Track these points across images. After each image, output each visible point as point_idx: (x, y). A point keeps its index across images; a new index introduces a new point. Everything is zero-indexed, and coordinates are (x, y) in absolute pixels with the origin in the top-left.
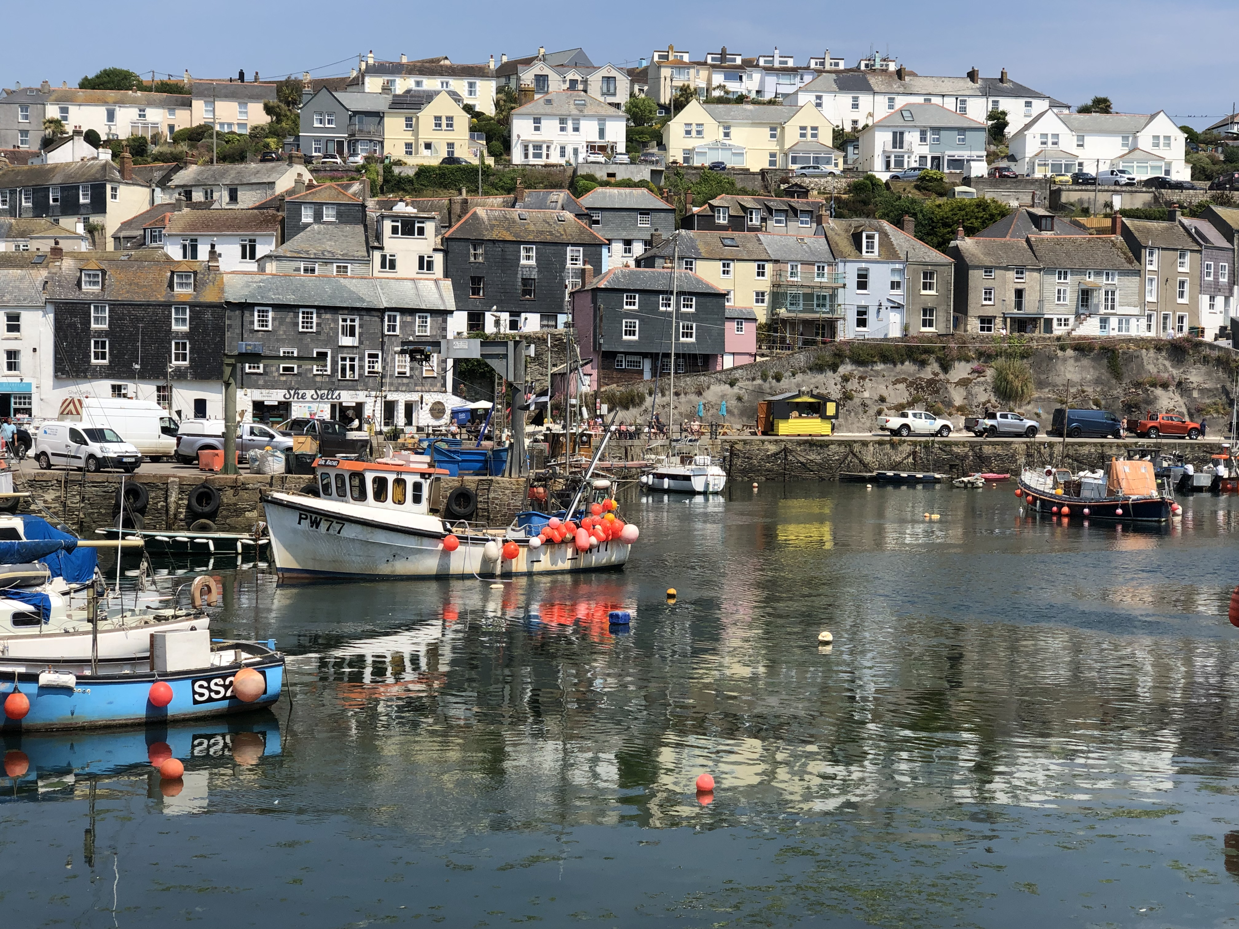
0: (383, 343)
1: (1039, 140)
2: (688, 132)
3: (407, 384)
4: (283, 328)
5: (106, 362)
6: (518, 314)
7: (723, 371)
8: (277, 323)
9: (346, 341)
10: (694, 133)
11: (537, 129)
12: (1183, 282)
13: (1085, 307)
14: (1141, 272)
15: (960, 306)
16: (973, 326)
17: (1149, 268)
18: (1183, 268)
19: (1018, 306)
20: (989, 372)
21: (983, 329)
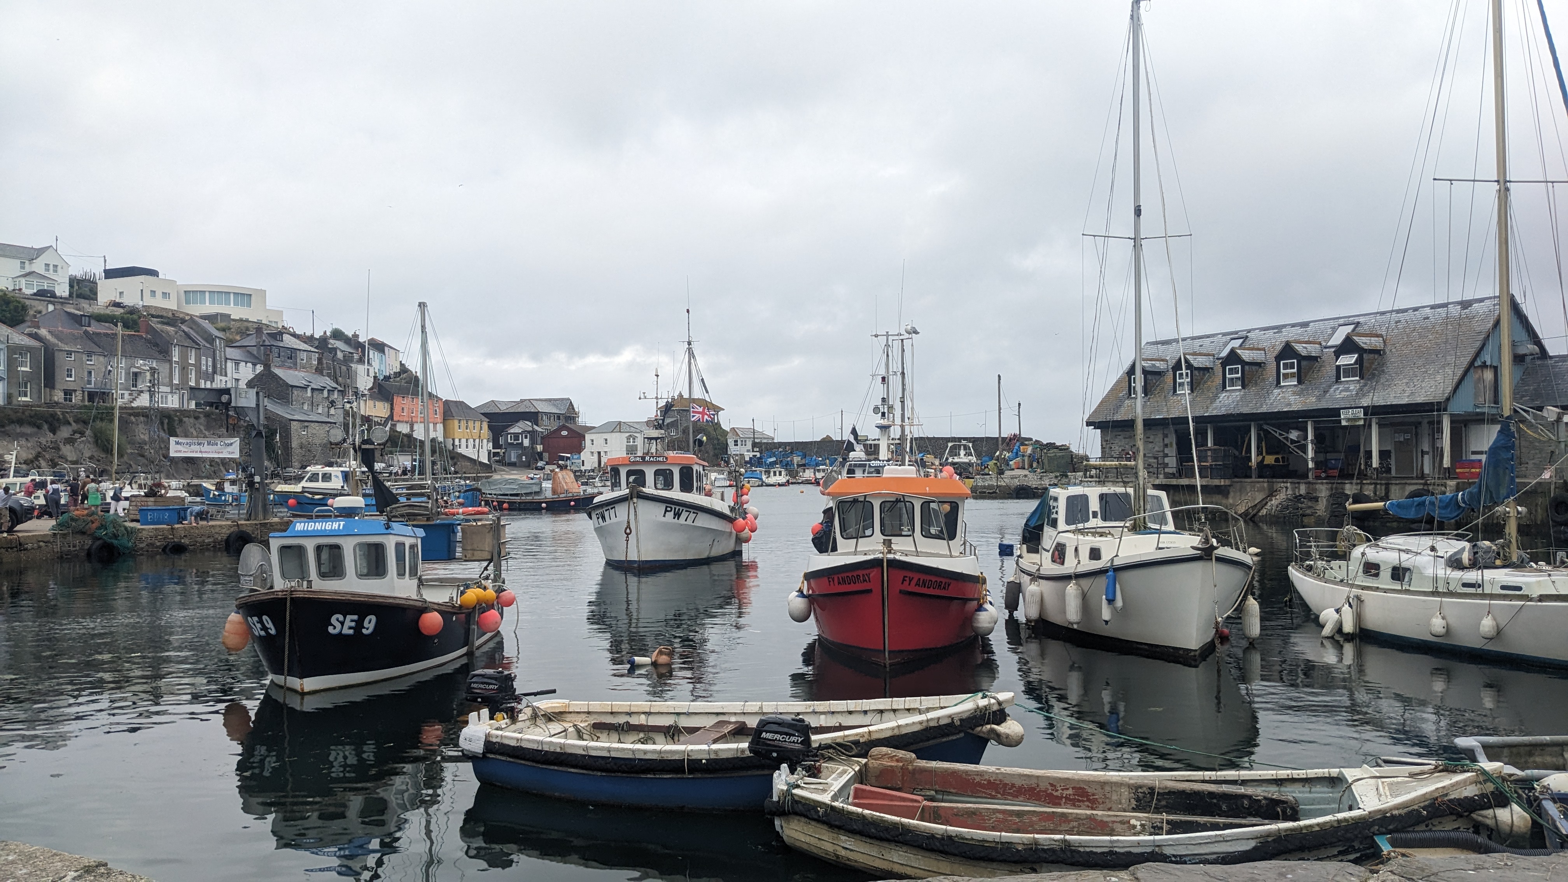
12: (191, 370)
13: (135, 385)
14: (170, 361)
15: (50, 382)
16: (59, 396)
17: (174, 359)
18: (192, 361)
19: (89, 382)
20: (88, 432)
21: (65, 399)
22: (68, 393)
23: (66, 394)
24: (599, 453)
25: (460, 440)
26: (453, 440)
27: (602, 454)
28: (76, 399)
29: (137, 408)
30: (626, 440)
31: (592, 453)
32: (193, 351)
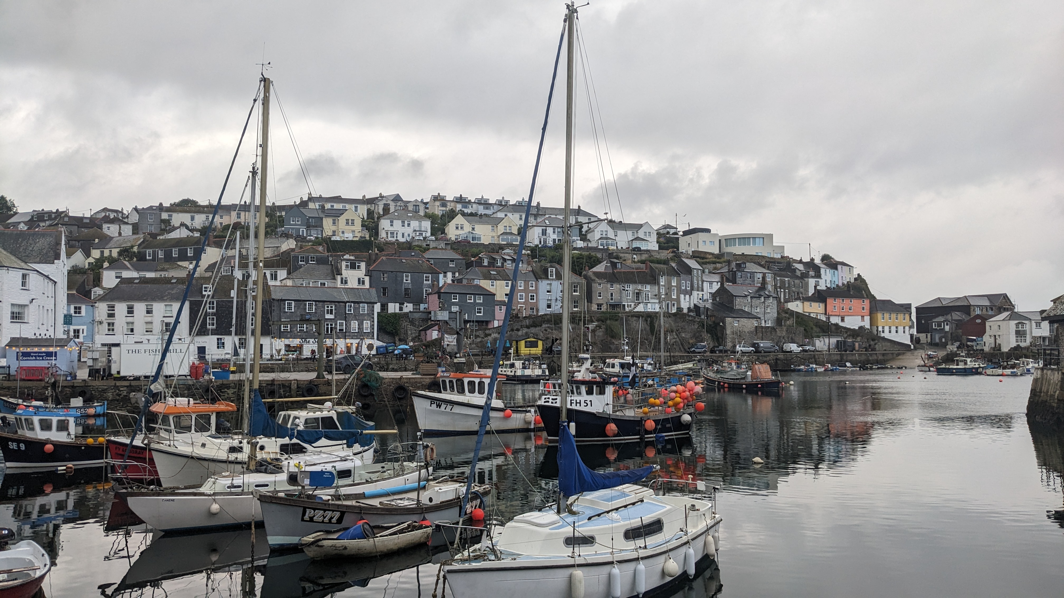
0: (346, 317)
1: (600, 233)
2: (457, 228)
3: (357, 336)
4: (299, 310)
5: (215, 327)
6: (403, 304)
7: (494, 328)
8: (296, 308)
9: (328, 316)
10: (460, 228)
11: (392, 225)
12: (674, 289)
13: (638, 299)
14: (659, 284)
15: (590, 300)
16: (594, 307)
17: (661, 283)
18: (674, 284)
19: (612, 299)
20: (603, 327)
21: (598, 309)
22: (599, 305)
23: (598, 306)
24: (995, 336)
25: (883, 327)
26: (877, 327)
27: (997, 337)
28: (604, 308)
29: (638, 312)
30: (1015, 326)
31: (990, 336)
32: (675, 278)
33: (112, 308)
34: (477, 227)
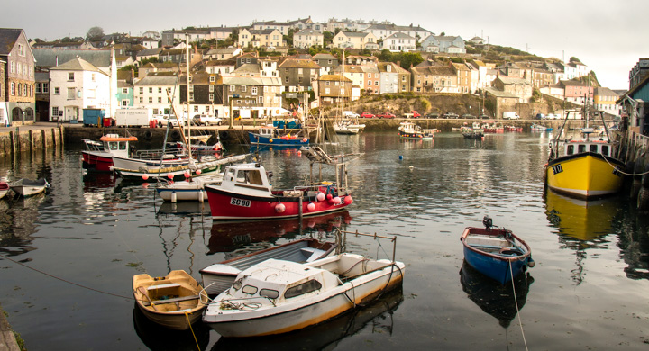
0: (263, 95)
1: (429, 43)
2: (339, 40)
4: (238, 91)
5: (192, 100)
6: (298, 86)
7: (351, 102)
8: (236, 89)
9: (254, 94)
11: (300, 39)
13: (443, 85)
15: (412, 85)
17: (458, 75)
18: (466, 76)
19: (426, 85)
23: (417, 89)
25: (602, 105)
26: (598, 104)
28: (421, 90)
29: (443, 93)
33: (141, 89)
34: (352, 39)
